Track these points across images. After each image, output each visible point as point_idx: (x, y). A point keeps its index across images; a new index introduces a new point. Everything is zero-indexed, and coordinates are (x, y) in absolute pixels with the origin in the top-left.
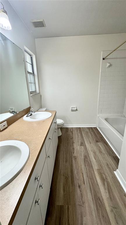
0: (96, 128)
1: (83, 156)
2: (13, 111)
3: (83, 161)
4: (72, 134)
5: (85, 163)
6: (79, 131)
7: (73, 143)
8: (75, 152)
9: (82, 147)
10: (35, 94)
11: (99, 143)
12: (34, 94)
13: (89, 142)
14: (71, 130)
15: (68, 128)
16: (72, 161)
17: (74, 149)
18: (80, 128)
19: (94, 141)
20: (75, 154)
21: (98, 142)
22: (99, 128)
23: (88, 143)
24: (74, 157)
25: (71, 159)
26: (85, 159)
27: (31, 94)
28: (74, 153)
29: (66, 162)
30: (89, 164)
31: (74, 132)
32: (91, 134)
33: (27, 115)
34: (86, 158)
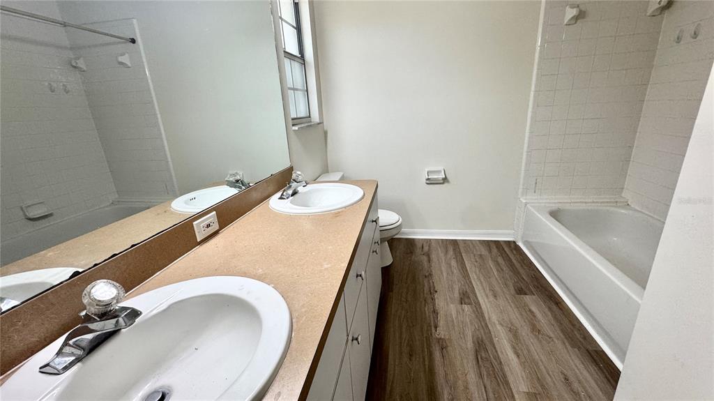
0: (513, 246)
1: (470, 339)
2: (237, 181)
3: (472, 357)
4: (429, 261)
5: (479, 367)
6: (451, 252)
7: (433, 291)
8: (441, 323)
9: (466, 307)
10: (306, 124)
11: (528, 299)
12: (303, 125)
13: (490, 294)
14: (426, 248)
15: (413, 239)
16: (431, 354)
17: (435, 312)
18: (455, 241)
19: (509, 290)
20: (441, 332)
21: (526, 294)
22: (526, 243)
23: (487, 296)
24: (439, 340)
25: (429, 346)
26: (477, 352)
27: (293, 125)
28: (436, 327)
29: (411, 355)
30: (494, 370)
31: (433, 256)
32: (497, 264)
33: (282, 195)
34: (483, 349)
